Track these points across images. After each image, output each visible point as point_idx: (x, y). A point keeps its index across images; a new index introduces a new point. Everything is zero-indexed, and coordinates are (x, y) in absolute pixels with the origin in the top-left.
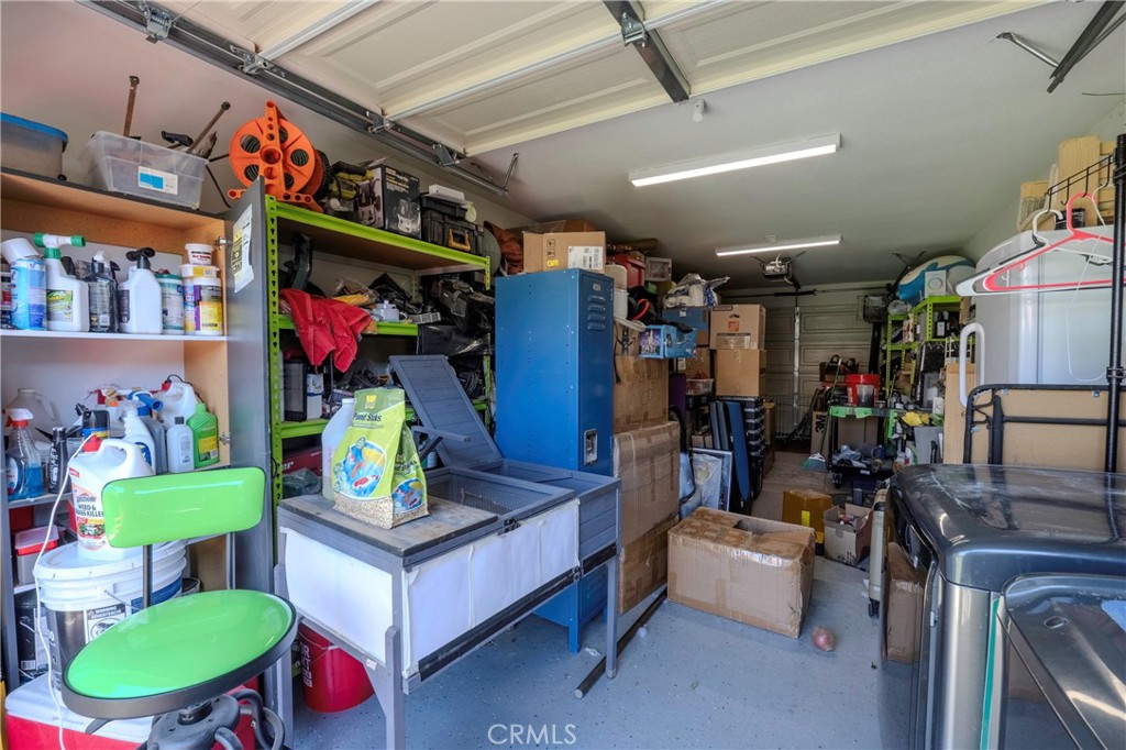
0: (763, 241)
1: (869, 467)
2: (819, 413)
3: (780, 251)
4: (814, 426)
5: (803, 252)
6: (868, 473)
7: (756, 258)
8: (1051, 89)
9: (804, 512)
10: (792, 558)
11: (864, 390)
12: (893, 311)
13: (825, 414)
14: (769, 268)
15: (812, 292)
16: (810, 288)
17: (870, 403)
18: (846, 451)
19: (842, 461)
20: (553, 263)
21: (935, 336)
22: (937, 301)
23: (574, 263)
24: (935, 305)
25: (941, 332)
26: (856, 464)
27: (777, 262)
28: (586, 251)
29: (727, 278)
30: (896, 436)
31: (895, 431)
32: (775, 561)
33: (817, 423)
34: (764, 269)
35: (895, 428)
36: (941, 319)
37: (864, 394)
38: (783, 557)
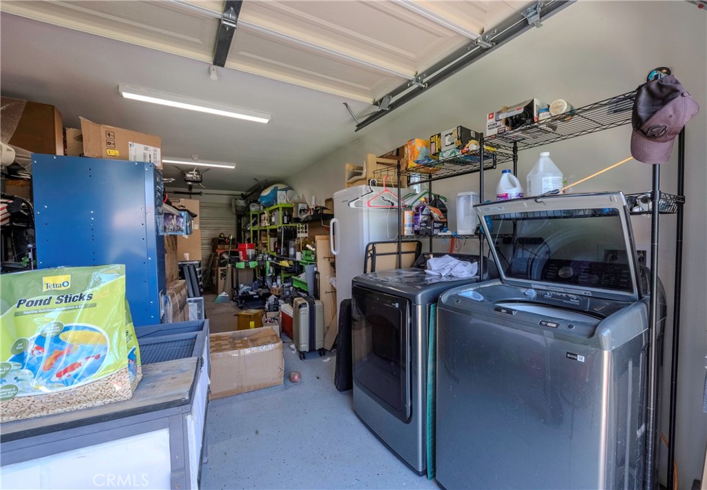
0: (190, 158)
1: (258, 294)
2: (222, 268)
3: (196, 166)
4: (220, 276)
5: (208, 169)
6: (257, 297)
7: (177, 167)
8: (356, 131)
9: (251, 323)
10: (278, 342)
11: (250, 252)
12: (254, 209)
13: (225, 268)
14: (188, 175)
15: (200, 194)
16: (198, 191)
17: (254, 258)
18: (243, 288)
19: (244, 293)
20: (113, 152)
21: (283, 223)
22: (284, 206)
23: (135, 157)
24: (283, 208)
25: (286, 221)
26: (251, 293)
27: (194, 172)
28: (146, 149)
29: (173, 179)
30: (270, 274)
31: (269, 272)
32: (271, 347)
33: (222, 274)
34: (185, 176)
35: (269, 271)
36: (285, 215)
37: (250, 254)
38: (273, 343)
